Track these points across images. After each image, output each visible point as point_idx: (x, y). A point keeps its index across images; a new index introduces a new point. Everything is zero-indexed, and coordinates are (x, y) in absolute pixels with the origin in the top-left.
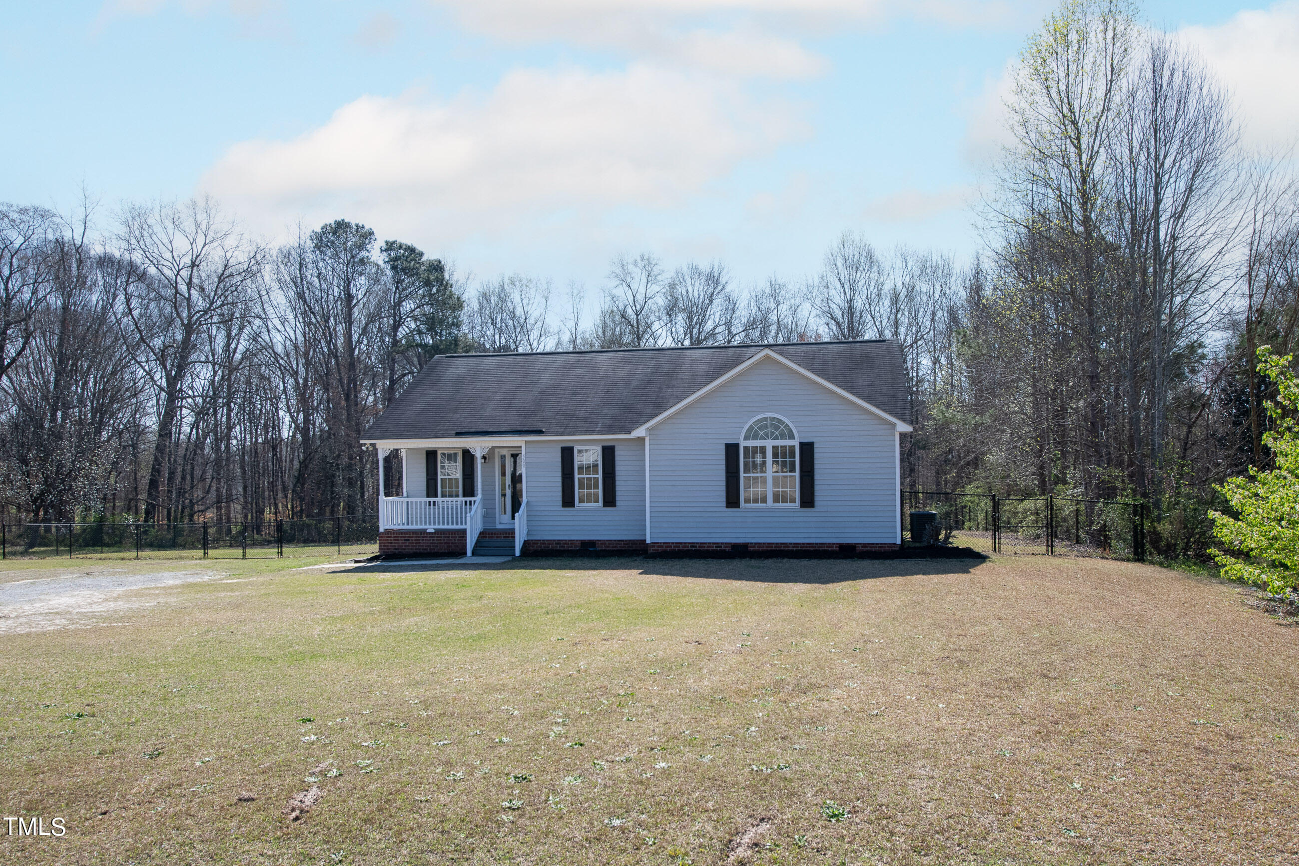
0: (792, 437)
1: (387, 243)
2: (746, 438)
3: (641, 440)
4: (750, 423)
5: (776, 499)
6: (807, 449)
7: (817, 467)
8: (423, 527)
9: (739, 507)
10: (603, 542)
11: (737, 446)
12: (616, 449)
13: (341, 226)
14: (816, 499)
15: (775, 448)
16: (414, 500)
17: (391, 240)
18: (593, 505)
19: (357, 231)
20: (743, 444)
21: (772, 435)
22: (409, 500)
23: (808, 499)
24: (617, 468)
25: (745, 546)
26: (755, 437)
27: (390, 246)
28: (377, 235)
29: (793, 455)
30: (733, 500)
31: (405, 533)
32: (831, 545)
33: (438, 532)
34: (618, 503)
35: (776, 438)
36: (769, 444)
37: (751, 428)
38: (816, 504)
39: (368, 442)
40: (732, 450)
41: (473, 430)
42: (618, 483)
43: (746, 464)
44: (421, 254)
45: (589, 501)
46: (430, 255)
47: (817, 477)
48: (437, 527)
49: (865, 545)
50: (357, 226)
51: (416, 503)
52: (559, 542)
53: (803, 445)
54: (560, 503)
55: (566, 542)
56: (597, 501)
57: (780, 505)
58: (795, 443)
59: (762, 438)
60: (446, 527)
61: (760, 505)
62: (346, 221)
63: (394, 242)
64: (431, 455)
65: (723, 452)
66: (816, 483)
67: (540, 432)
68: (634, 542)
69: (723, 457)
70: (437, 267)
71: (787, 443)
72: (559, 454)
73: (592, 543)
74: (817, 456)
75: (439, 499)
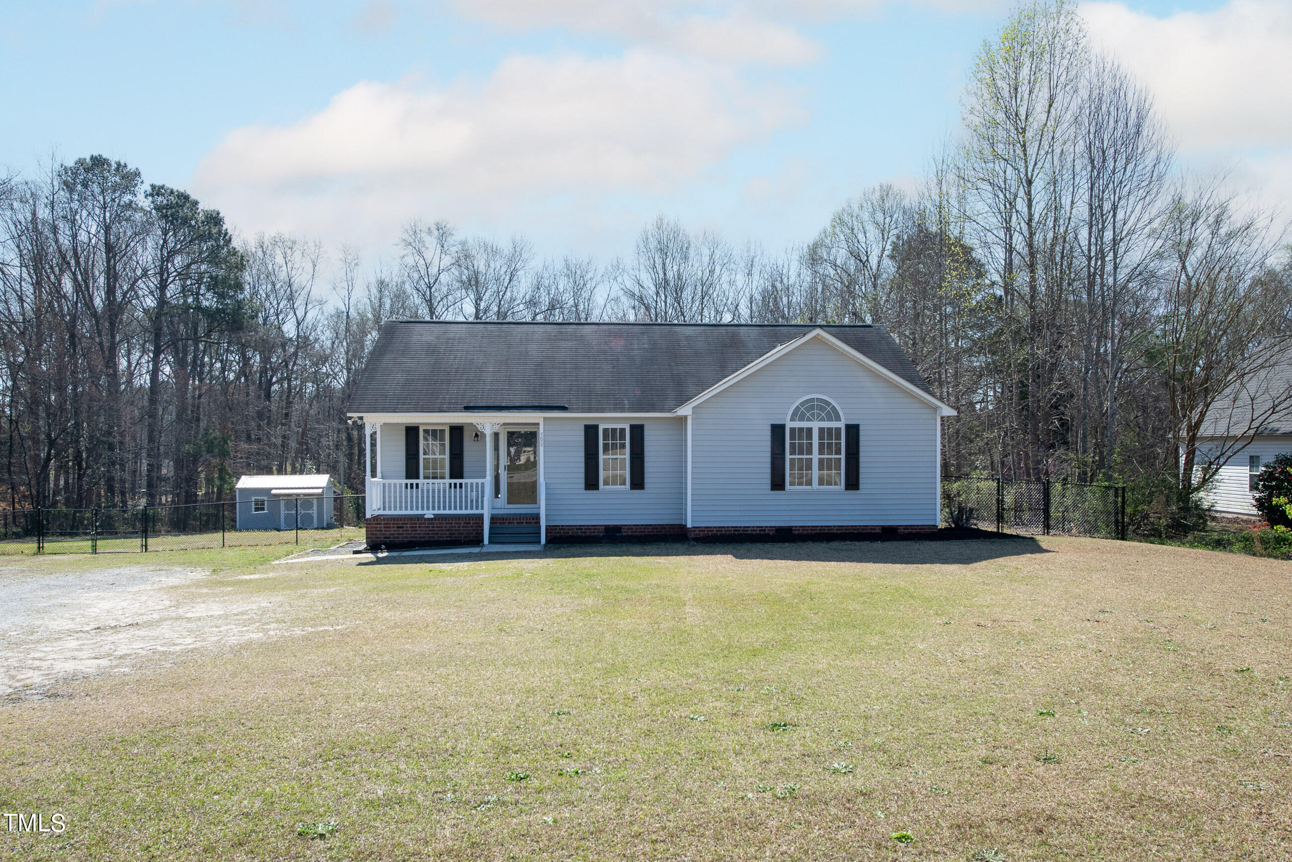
0: (838, 419)
1: (153, 187)
2: (792, 419)
3: (685, 418)
4: (797, 404)
5: (821, 482)
6: (853, 431)
7: (862, 449)
8: (420, 512)
9: (784, 489)
10: (630, 527)
11: (782, 427)
12: (646, 428)
13: (98, 162)
14: (861, 481)
15: (821, 430)
16: (392, 481)
17: (158, 183)
18: (619, 487)
19: (117, 169)
20: (789, 425)
21: (818, 416)
22: (387, 481)
23: (853, 483)
24: (646, 449)
25: (789, 529)
26: (802, 419)
27: (156, 191)
28: (144, 176)
29: (838, 437)
30: (778, 483)
31: (398, 519)
32: (874, 527)
33: (437, 517)
34: (646, 486)
35: (822, 420)
36: (816, 425)
37: (797, 408)
38: (861, 486)
39: (355, 415)
40: (778, 431)
41: (484, 404)
42: (646, 465)
43: (793, 446)
44: (196, 203)
45: (614, 483)
46: (206, 205)
47: (862, 459)
48: (437, 512)
49: (906, 527)
50: (119, 164)
51: (395, 485)
52: (580, 527)
53: (848, 427)
54: (583, 486)
55: (588, 527)
56: (624, 483)
57: (825, 487)
58: (841, 425)
59: (809, 420)
60: (447, 512)
61: (804, 487)
62: (104, 157)
63: (163, 187)
64: (412, 432)
65: (769, 433)
66: (861, 465)
67: (563, 408)
68: (673, 526)
69: (768, 438)
70: (215, 219)
71: (834, 424)
72: (583, 433)
73: (618, 528)
74: (862, 438)
75: (421, 481)
